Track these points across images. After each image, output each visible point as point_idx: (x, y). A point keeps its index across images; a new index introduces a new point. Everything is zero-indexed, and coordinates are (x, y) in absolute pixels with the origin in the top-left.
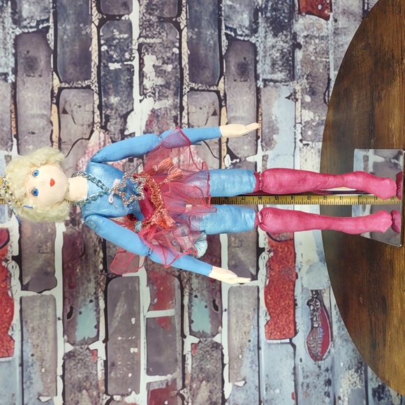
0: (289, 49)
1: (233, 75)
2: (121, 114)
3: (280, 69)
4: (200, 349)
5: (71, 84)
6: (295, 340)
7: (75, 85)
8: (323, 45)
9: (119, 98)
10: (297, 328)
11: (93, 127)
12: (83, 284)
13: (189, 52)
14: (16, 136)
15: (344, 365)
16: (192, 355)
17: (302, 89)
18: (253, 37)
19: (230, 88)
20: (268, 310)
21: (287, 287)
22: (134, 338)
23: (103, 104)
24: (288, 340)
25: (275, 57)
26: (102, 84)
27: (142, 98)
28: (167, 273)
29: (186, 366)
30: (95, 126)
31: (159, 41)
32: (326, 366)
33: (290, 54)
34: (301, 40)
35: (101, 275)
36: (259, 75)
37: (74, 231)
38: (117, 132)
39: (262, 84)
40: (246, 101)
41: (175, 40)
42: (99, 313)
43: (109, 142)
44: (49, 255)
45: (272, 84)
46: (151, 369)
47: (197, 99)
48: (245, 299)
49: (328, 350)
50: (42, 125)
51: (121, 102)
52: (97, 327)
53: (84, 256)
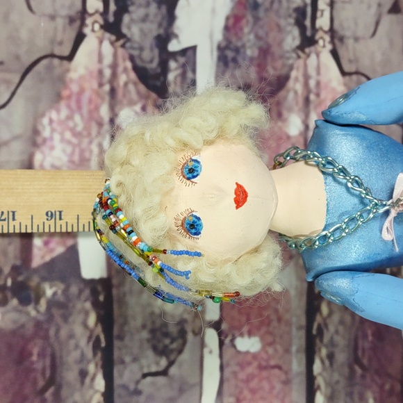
11: (83, 24)
30: (89, 21)
37: (23, 319)
38: (149, 42)
43: (125, 70)
53: (51, 390)
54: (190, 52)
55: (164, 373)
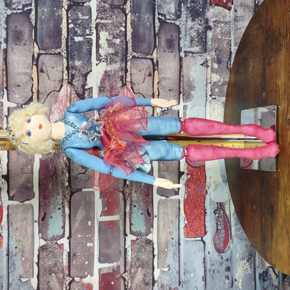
0: (203, 30)
1: (164, 48)
2: (83, 74)
3: (196, 44)
4: (137, 244)
5: (47, 51)
6: (205, 238)
7: (50, 52)
8: (227, 28)
9: (81, 62)
10: (207, 230)
11: (62, 82)
12: (53, 196)
13: (132, 31)
14: (7, 88)
15: (239, 256)
16: (131, 248)
17: (212, 59)
18: (178, 21)
19: (161, 56)
20: (186, 216)
21: (200, 200)
22: (90, 236)
23: (70, 66)
24: (200, 239)
25: (193, 36)
26: (69, 52)
27: (98, 62)
28: (114, 189)
29: (127, 256)
30: (64, 82)
31: (110, 21)
32: (227, 257)
33: (203, 33)
34: (211, 24)
35: (67, 190)
36: (181, 48)
37: (48, 158)
38: (80, 86)
39: (184, 54)
40: (172, 66)
41: (122, 21)
42: (65, 217)
43: (74, 94)
44: (29, 175)
45: (190, 54)
46: (102, 258)
47: (138, 64)
48: (170, 208)
49: (228, 246)
50: (25, 80)
51: (83, 65)
52: (63, 227)
53: (55, 176)
54: (91, 89)
55: (84, 173)
